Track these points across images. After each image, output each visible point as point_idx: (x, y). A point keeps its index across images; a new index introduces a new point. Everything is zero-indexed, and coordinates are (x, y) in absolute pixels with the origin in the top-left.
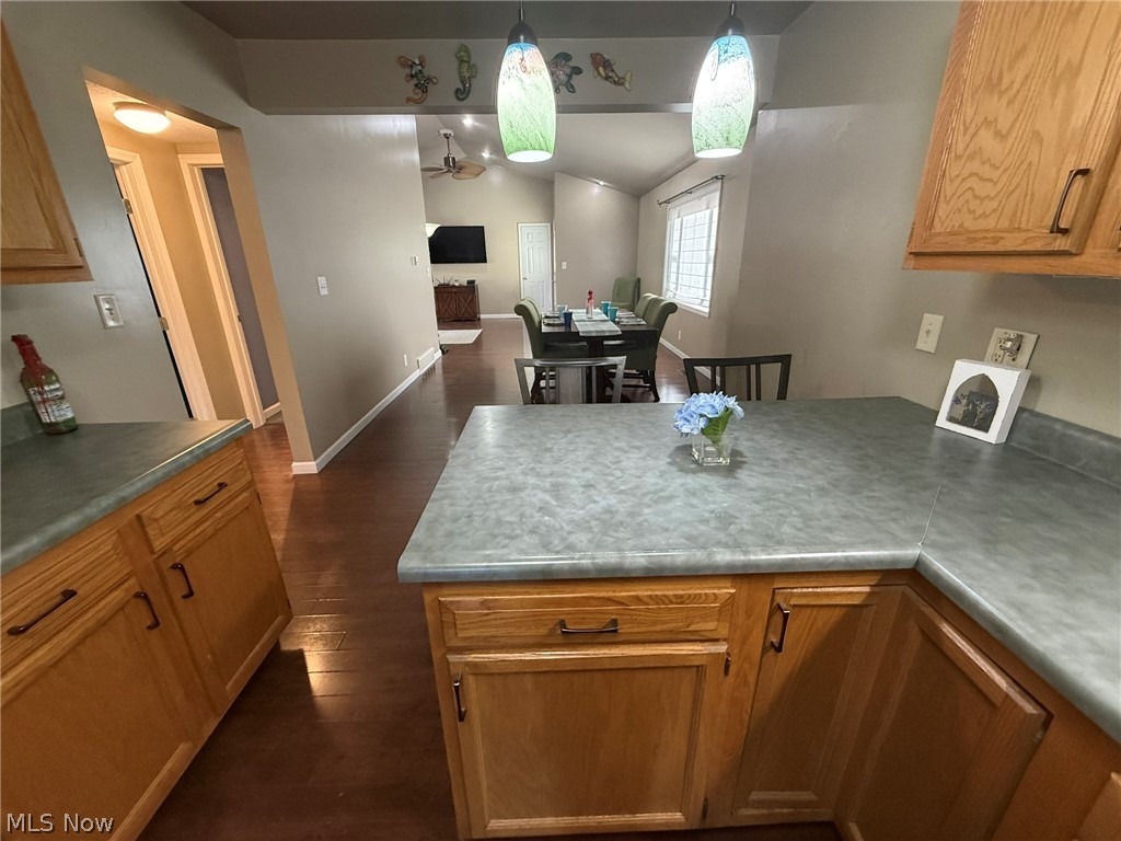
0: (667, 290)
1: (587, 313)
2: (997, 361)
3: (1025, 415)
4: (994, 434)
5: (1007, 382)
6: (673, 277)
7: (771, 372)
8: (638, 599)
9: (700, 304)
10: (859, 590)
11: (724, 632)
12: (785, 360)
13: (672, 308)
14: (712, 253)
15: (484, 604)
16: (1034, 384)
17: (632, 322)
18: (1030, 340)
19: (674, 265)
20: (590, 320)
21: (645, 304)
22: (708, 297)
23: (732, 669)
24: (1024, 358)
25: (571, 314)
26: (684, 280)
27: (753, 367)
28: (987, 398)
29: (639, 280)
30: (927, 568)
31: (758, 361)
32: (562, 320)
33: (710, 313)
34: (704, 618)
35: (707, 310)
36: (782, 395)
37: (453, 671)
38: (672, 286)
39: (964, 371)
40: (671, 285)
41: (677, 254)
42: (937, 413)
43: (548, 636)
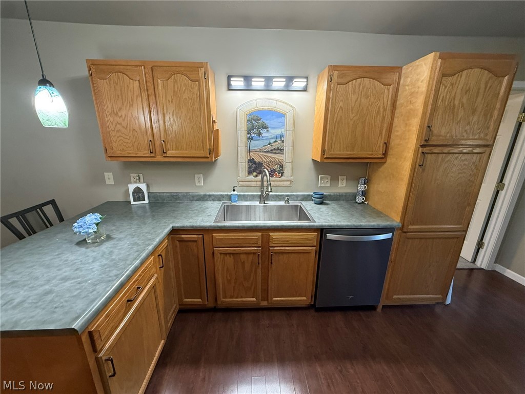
2: (137, 182)
3: (150, 194)
4: (147, 201)
5: (143, 187)
8: (140, 275)
11: (155, 270)
12: (53, 202)
16: (148, 186)
18: (141, 176)
24: (142, 180)
28: (140, 193)
30: (175, 227)
31: (40, 206)
39: (132, 187)
43: (126, 309)
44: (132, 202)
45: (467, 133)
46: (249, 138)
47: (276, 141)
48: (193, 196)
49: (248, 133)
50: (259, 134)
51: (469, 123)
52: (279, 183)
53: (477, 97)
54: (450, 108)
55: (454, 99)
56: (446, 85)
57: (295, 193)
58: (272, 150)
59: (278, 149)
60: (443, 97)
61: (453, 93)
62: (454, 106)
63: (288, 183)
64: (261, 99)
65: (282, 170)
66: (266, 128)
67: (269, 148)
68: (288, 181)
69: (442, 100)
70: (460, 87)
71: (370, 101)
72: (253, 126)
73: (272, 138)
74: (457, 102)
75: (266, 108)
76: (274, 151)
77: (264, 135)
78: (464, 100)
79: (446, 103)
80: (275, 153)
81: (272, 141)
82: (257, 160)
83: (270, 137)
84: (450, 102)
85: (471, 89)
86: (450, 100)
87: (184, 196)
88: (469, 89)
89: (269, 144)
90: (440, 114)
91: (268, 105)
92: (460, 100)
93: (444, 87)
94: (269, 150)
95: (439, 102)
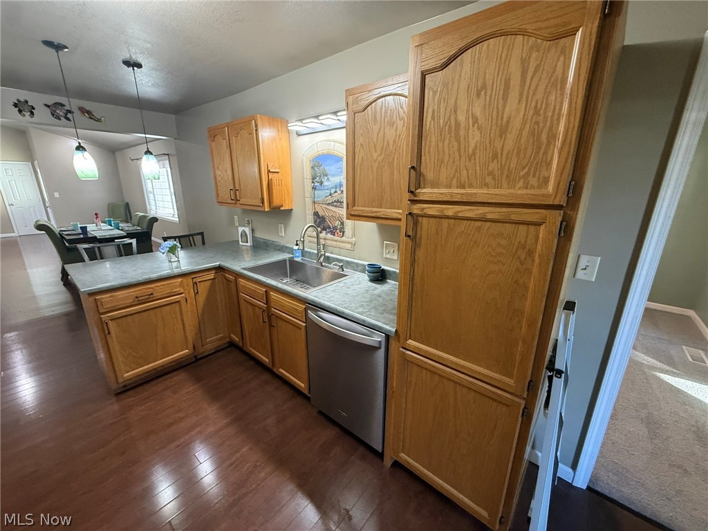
0: (151, 210)
1: (97, 226)
2: (245, 226)
3: (253, 237)
4: (249, 243)
5: (247, 230)
6: (152, 202)
7: (198, 239)
8: (157, 286)
9: (173, 217)
10: (211, 275)
11: (182, 291)
12: (202, 234)
13: (155, 220)
14: (172, 190)
15: (111, 297)
17: (131, 229)
18: (250, 221)
19: (151, 196)
20: (101, 230)
21: (138, 218)
22: (176, 213)
23: (188, 301)
24: (251, 225)
25: (86, 227)
26: (160, 204)
27: (191, 238)
29: (127, 204)
31: (192, 235)
32: (80, 231)
33: (179, 221)
34: (176, 288)
35: (177, 220)
36: (204, 243)
37: (103, 320)
38: (153, 208)
39: (241, 229)
40: (152, 206)
41: (152, 190)
42: (239, 241)
43: (133, 301)
44: (241, 243)
45: (494, 179)
46: (313, 188)
47: (336, 192)
48: (276, 246)
49: (313, 182)
50: (321, 183)
51: (495, 156)
52: (341, 244)
53: (505, 97)
54: (450, 132)
55: (455, 112)
56: (435, 89)
57: (355, 261)
58: (333, 202)
59: (338, 201)
60: (433, 111)
61: (452, 101)
62: (458, 124)
63: (349, 246)
64: (320, 142)
65: (343, 228)
66: (326, 176)
67: (330, 200)
68: (349, 243)
69: (433, 118)
70: (464, 85)
71: (396, 130)
72: (316, 174)
73: (332, 188)
74: (462, 118)
75: (325, 152)
76: (335, 204)
77: (325, 183)
78: (478, 111)
79: (442, 124)
80: (336, 206)
81: (333, 191)
82: (321, 213)
83: (330, 186)
84: (449, 119)
85: (489, 83)
86: (448, 115)
87: (271, 244)
88: (484, 87)
89: (330, 195)
90: (433, 144)
91: (327, 148)
92: (468, 111)
93: (431, 94)
94: (330, 202)
95: (428, 123)
